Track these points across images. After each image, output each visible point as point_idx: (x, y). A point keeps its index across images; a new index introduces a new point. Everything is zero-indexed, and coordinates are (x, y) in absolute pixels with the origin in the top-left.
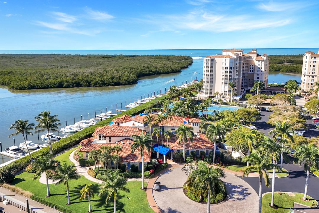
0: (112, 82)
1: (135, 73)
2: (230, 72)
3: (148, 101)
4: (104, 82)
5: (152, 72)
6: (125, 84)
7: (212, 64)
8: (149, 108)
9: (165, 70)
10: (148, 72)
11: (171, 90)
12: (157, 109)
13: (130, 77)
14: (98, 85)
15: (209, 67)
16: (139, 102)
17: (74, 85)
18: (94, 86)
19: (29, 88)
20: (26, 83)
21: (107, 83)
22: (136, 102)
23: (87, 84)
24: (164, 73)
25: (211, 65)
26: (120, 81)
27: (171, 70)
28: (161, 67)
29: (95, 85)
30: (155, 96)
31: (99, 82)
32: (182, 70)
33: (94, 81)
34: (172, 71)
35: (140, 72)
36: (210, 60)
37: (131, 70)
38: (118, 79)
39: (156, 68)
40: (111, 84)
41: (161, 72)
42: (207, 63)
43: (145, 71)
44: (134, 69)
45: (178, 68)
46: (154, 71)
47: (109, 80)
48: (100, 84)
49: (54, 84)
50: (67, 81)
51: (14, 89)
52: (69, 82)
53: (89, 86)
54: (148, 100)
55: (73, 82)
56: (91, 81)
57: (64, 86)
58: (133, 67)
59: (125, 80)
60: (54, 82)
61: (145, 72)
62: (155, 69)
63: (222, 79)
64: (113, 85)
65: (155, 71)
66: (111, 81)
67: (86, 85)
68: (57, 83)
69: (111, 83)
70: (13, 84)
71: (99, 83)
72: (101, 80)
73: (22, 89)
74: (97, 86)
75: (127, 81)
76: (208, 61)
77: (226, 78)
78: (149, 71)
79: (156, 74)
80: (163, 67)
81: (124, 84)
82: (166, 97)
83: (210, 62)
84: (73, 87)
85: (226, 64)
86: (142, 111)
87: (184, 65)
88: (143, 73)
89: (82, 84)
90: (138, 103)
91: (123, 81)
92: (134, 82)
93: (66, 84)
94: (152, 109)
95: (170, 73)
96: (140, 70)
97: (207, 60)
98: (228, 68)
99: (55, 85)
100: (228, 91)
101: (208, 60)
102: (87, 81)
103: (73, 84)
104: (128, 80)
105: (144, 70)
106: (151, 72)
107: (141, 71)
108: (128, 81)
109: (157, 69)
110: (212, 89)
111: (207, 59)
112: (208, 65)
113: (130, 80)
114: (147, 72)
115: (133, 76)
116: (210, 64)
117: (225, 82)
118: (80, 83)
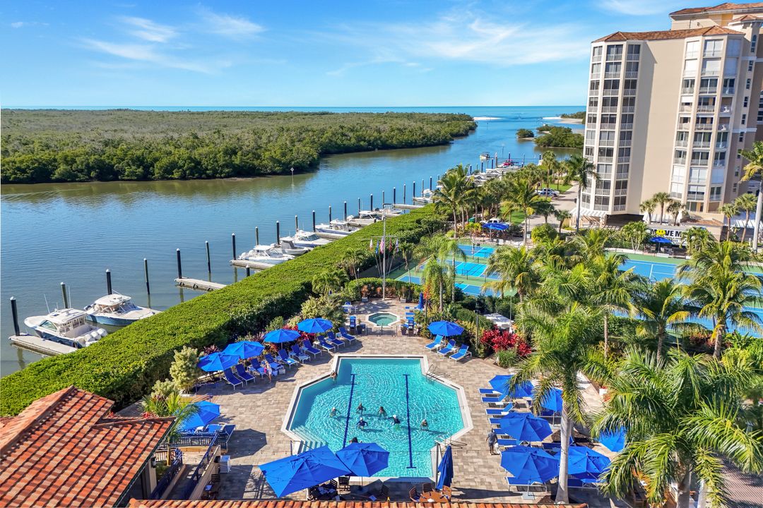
0: (227, 166)
1: (313, 142)
2: (726, 101)
3: (342, 234)
4: (198, 163)
5: (366, 143)
6: (274, 173)
7: (632, 67)
8: (332, 282)
9: (406, 138)
10: (353, 141)
11: (448, 183)
12: (383, 280)
13: (291, 150)
14: (176, 176)
15: (615, 85)
16: (300, 236)
17: (93, 174)
18: (163, 178)
21: (209, 167)
22: (288, 239)
23: (141, 170)
24: (402, 147)
25: (627, 75)
26: (256, 163)
27: (424, 138)
28: (393, 130)
29: (167, 173)
30: (374, 213)
31: (181, 163)
32: (453, 140)
33: (165, 161)
34: (425, 140)
35: (331, 141)
36: (624, 49)
37: (304, 135)
38: (250, 155)
39: (379, 131)
40: (221, 172)
41: (395, 142)
42: (608, 65)
43: (344, 138)
44: (311, 133)
45: (443, 132)
46: (372, 138)
47: (215, 157)
48: (184, 172)
49: (19, 169)
50: (69, 159)
52: (74, 161)
53: (146, 177)
54: (342, 231)
55: (89, 163)
56: (156, 160)
57: (57, 176)
58: (309, 128)
59: (272, 159)
60: (22, 162)
61: (345, 142)
62: (375, 134)
63: (681, 136)
64: (228, 176)
65: (376, 139)
66: (221, 163)
67: (133, 173)
68: (28, 167)
69: (223, 166)
71: (181, 167)
72: (190, 158)
74: (172, 179)
75: (279, 162)
76: (613, 54)
77: (703, 128)
78: (359, 139)
79: (379, 149)
80: (399, 129)
81: (269, 174)
82: (420, 216)
83: (623, 61)
84: (91, 179)
85: (704, 65)
86: (295, 294)
87: (458, 128)
88: (340, 146)
89: (121, 172)
90: (296, 241)
91: (265, 162)
92: (307, 168)
93: (62, 168)
94: (355, 283)
95: (422, 146)
96: (329, 134)
97: (608, 52)
98: (714, 82)
99: (23, 171)
100: (706, 190)
101: (613, 50)
102: (139, 161)
103: (89, 168)
104: (283, 160)
105: (343, 135)
106: (362, 143)
107: (334, 139)
108: (284, 164)
109: (383, 134)
110: (625, 185)
111: (609, 47)
112: (612, 72)
113: (293, 160)
114: (350, 140)
115: (305, 151)
116: (623, 67)
117: (697, 149)
118: (113, 166)
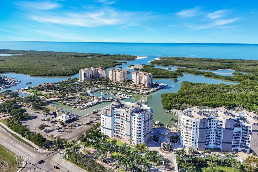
6: (68, 75)
19: (36, 76)
20: (35, 74)
51: (31, 76)
53: (55, 76)
70: (31, 74)
73: (33, 76)
84: (50, 76)
103: (50, 75)
